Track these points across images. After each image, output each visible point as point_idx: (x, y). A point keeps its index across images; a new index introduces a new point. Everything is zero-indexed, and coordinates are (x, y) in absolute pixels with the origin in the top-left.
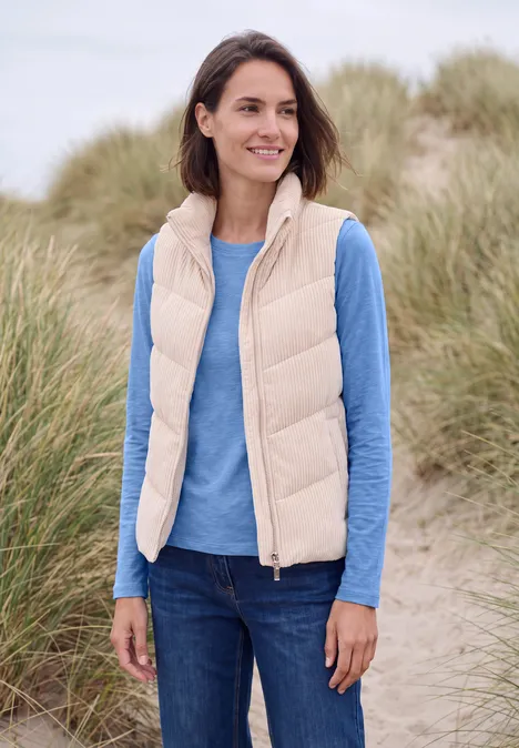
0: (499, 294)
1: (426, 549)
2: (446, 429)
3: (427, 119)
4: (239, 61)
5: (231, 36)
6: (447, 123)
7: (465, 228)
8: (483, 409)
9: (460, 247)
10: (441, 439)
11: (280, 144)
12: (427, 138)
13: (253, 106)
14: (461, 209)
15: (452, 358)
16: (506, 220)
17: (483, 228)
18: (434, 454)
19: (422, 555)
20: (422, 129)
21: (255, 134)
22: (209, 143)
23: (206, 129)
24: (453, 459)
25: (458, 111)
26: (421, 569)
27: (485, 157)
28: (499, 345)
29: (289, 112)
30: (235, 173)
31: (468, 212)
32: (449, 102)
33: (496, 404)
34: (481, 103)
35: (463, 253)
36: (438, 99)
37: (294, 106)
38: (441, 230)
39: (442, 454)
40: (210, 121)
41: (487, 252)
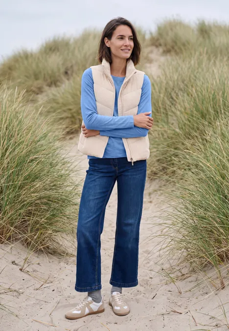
0: (178, 113)
1: (151, 202)
2: (158, 160)
3: (154, 48)
4: (118, 25)
5: (114, 19)
6: (161, 50)
7: (166, 89)
8: (172, 153)
9: (164, 96)
10: (156, 164)
11: (129, 48)
12: (153, 56)
13: (122, 37)
14: (165, 82)
15: (161, 135)
16: (182, 86)
17: (173, 89)
18: (154, 169)
19: (149, 204)
20: (151, 52)
21: (123, 45)
22: (109, 49)
23: (108, 45)
24: (160, 171)
25: (166, 45)
26: (149, 208)
27: (174, 63)
28: (178, 130)
29: (131, 39)
30: (116, 56)
31: (167, 83)
32: (162, 41)
33: (176, 151)
34: (175, 42)
35: (166, 98)
36: (158, 40)
37: (132, 37)
38: (157, 90)
39: (157, 169)
40: (109, 42)
41: (175, 98)
